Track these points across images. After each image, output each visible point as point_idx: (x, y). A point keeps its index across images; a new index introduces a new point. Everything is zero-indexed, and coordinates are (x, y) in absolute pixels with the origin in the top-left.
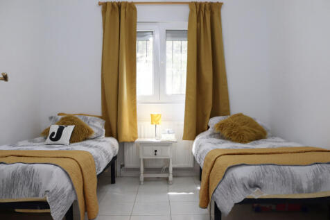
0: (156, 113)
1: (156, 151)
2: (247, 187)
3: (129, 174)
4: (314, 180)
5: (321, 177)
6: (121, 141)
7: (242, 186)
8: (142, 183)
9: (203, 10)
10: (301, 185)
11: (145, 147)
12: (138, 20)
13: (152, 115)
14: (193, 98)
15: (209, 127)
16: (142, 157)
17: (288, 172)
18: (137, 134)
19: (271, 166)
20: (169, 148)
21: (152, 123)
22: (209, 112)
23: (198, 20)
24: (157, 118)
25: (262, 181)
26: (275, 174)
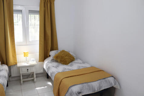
0: (26, 52)
1: (28, 69)
2: (77, 94)
3: (14, 79)
4: (99, 87)
5: (101, 85)
6: (9, 65)
7: (76, 94)
8: (22, 84)
9: (47, 1)
10: (95, 89)
11: (22, 68)
12: (14, 4)
13: (24, 53)
14: (43, 43)
15: (50, 56)
16: (21, 73)
17: (91, 85)
18: (16, 61)
19: (85, 84)
20: (34, 67)
21: (24, 56)
22: (50, 48)
23: (45, 6)
24: (27, 54)
25: (82, 91)
26: (87, 87)
